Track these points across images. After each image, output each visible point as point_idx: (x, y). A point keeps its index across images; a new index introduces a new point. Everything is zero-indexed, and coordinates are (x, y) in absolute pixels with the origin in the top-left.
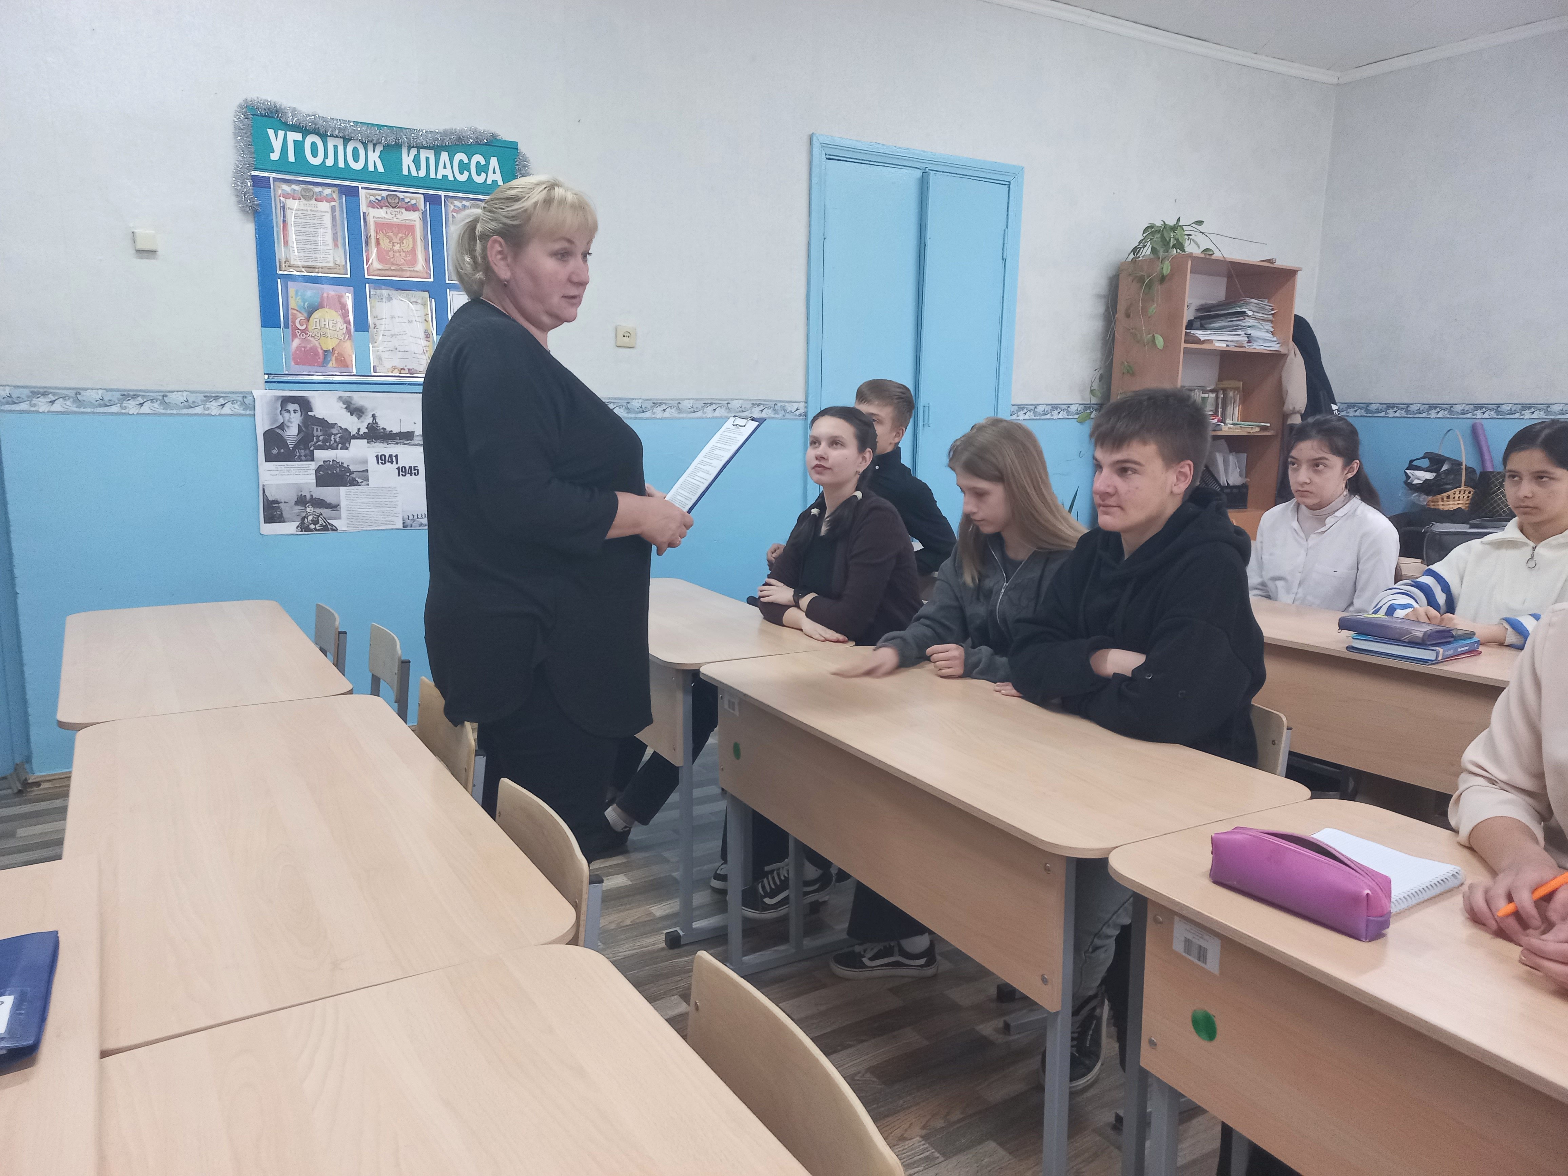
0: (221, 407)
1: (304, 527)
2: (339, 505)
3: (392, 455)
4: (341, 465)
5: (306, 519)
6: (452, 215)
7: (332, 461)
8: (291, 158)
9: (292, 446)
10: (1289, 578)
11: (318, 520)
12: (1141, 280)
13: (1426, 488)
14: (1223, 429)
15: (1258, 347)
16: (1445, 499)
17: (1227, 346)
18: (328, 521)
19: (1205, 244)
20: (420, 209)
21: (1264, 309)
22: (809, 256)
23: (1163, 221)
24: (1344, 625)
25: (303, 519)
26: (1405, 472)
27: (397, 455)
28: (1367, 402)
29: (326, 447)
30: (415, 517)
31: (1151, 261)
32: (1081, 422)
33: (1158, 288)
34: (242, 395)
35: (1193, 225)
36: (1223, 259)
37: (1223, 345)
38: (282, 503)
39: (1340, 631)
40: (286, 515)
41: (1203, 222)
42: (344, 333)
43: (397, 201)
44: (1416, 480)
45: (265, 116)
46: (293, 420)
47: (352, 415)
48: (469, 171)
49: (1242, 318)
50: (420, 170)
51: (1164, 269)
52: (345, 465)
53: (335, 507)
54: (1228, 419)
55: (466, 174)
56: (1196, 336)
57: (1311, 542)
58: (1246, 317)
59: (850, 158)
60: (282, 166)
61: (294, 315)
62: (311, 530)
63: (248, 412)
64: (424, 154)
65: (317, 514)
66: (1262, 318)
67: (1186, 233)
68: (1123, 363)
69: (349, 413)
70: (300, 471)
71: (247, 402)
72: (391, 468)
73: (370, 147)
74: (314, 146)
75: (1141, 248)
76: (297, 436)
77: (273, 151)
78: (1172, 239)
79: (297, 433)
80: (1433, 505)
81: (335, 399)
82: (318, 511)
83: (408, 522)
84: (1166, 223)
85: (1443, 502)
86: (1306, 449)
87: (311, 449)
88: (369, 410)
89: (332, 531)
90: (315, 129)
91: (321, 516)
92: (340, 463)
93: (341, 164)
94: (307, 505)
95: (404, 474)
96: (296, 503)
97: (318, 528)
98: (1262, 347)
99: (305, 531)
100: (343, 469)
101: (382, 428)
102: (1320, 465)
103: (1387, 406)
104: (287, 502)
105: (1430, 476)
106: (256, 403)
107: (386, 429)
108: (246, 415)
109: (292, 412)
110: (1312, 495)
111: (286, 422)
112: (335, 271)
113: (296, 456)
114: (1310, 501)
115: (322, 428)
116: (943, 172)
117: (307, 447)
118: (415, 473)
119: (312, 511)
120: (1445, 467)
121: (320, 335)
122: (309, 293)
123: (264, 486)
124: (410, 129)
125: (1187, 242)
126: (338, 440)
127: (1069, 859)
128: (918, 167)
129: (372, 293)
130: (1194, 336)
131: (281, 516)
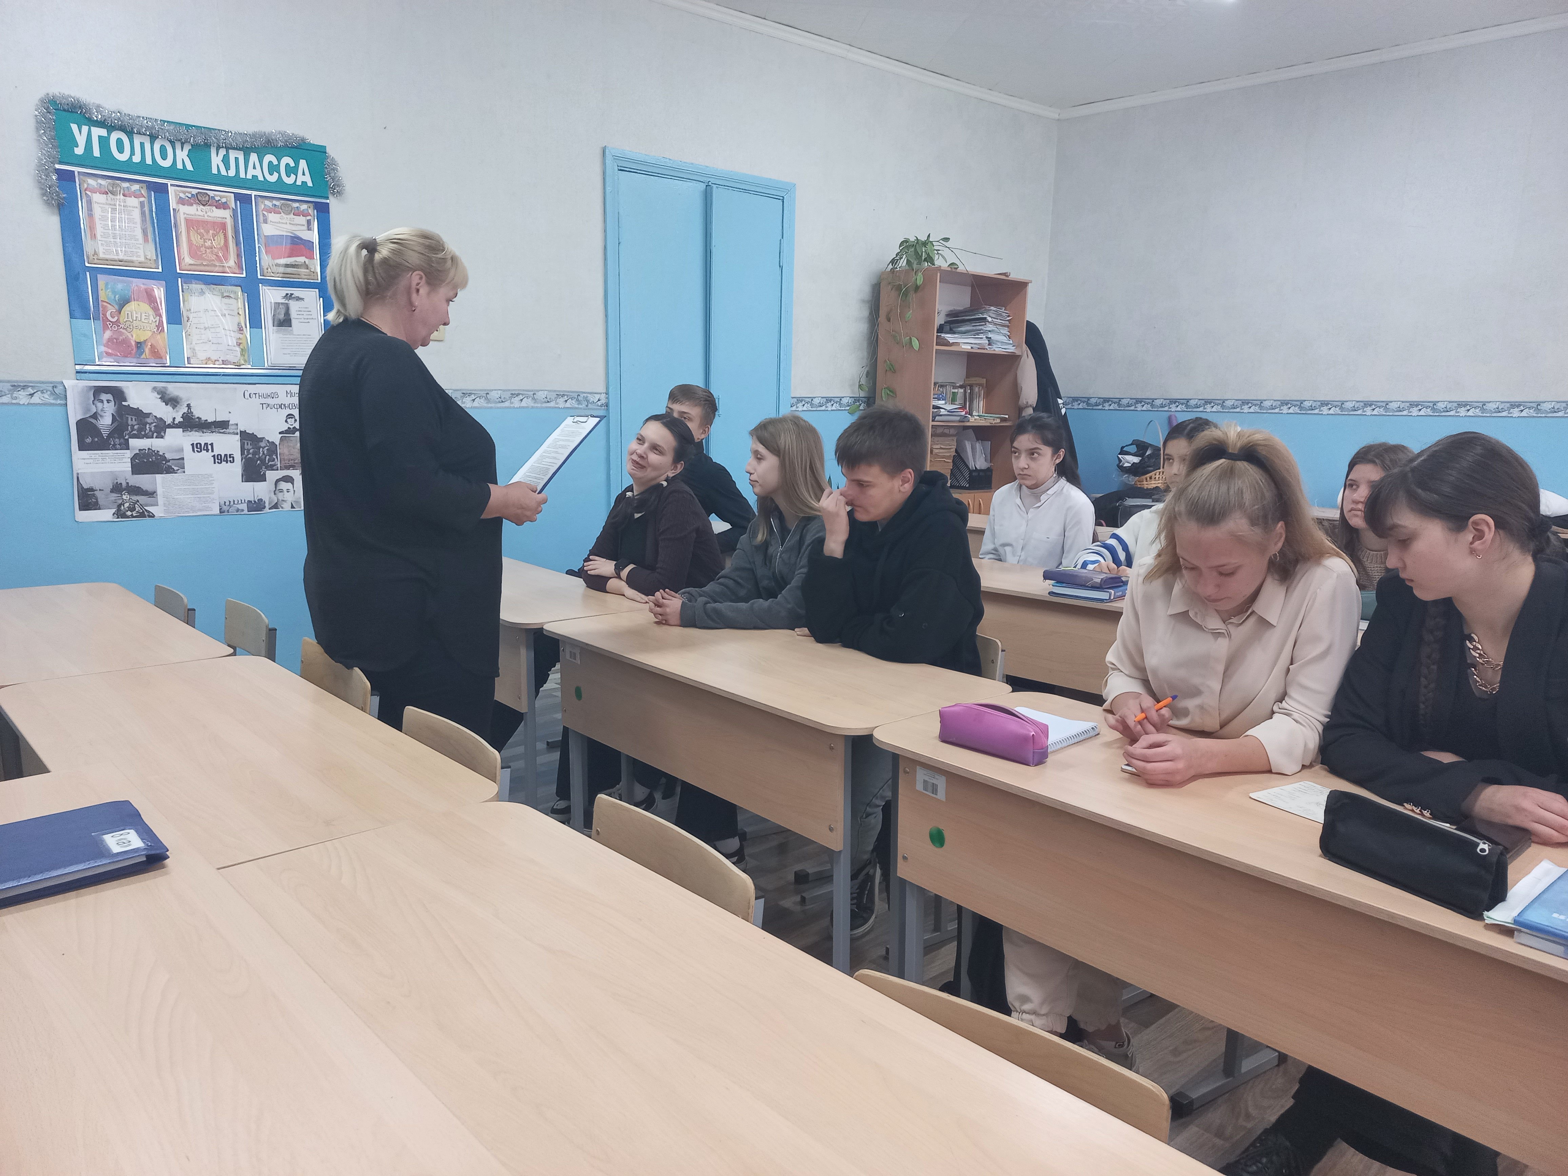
0: (30, 396)
1: (120, 514)
2: (155, 492)
3: (207, 443)
4: (157, 453)
5: (122, 506)
6: (263, 213)
7: (147, 450)
8: (97, 153)
9: (107, 435)
10: (1014, 544)
11: (135, 506)
12: (899, 288)
13: (1135, 470)
14: (970, 420)
15: (997, 349)
16: (1148, 479)
17: (972, 348)
18: (145, 507)
19: (951, 259)
20: (230, 207)
21: (1001, 315)
22: (605, 259)
23: (916, 237)
24: (1047, 576)
25: (119, 506)
26: (1118, 457)
27: (212, 443)
28: (1088, 396)
29: (141, 436)
30: (232, 503)
31: (907, 272)
32: (851, 413)
33: (913, 297)
34: (53, 385)
35: (940, 241)
36: (966, 272)
37: (967, 348)
38: (97, 490)
39: (1044, 581)
40: (101, 502)
41: (949, 239)
42: (156, 326)
43: (207, 198)
44: (1126, 463)
45: (68, 111)
46: (106, 409)
47: (167, 404)
48: (279, 173)
49: (984, 323)
50: (229, 170)
51: (918, 279)
52: (161, 453)
53: (152, 494)
54: (974, 412)
55: (276, 175)
56: (946, 339)
57: (1030, 515)
58: (987, 323)
59: (641, 170)
60: (86, 160)
61: (104, 308)
62: (128, 517)
63: (59, 402)
64: (233, 154)
65: (133, 501)
66: (1000, 324)
67: (936, 248)
68: (885, 361)
69: (164, 403)
70: (115, 459)
71: (59, 394)
72: (207, 456)
73: (178, 146)
74: (119, 142)
75: (898, 260)
76: (111, 425)
77: (76, 146)
78: (923, 253)
79: (111, 422)
80: (1140, 484)
81: (150, 389)
82: (135, 498)
83: (225, 508)
84: (919, 238)
85: (1147, 481)
86: (1025, 441)
87: (126, 437)
88: (183, 400)
89: (149, 517)
90: (121, 125)
91: (138, 503)
92: (156, 452)
93: (149, 161)
94: (123, 493)
95: (219, 461)
96: (112, 491)
97: (134, 515)
98: (1001, 349)
99: (121, 518)
100: (159, 458)
101: (198, 418)
102: (1035, 454)
103: (1104, 400)
104: (103, 490)
105: (1136, 460)
106: (67, 392)
107: (201, 418)
108: (56, 405)
109: (105, 402)
110: (1029, 477)
111: (99, 412)
112: (144, 265)
113: (111, 444)
114: (1029, 483)
115: (136, 418)
116: (724, 186)
117: (121, 436)
118: (230, 461)
119: (128, 499)
120: (1148, 452)
121: (132, 327)
122: (120, 286)
123: (78, 474)
124: (219, 130)
125: (937, 256)
126: (153, 429)
127: (846, 737)
128: (702, 181)
129: (184, 287)
130: (944, 339)
131: (97, 503)
